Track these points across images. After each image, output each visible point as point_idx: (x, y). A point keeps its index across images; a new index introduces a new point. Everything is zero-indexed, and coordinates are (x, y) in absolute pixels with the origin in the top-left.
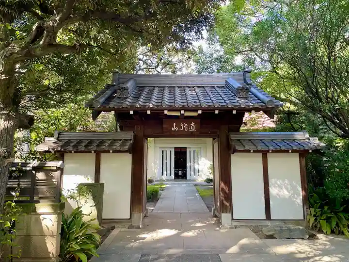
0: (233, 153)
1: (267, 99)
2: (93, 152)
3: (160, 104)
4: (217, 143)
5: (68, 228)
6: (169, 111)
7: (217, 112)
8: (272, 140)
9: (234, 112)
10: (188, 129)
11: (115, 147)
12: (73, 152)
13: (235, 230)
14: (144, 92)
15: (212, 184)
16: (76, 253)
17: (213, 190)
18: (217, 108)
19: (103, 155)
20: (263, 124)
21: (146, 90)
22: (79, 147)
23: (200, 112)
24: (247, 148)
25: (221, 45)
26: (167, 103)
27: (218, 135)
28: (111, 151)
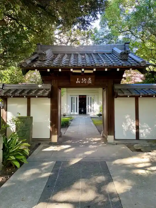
0: (116, 98)
1: (140, 61)
2: (25, 97)
3: (67, 64)
4: (106, 91)
5: (8, 145)
6: (74, 69)
7: (106, 70)
8: (142, 89)
9: (118, 70)
10: (87, 82)
11: (39, 94)
12: (12, 97)
13: (116, 146)
14: (58, 57)
15: (102, 117)
16: (13, 162)
17: (102, 121)
18: (107, 67)
19: (32, 99)
20: (135, 80)
21: (59, 56)
22: (16, 94)
23: (95, 70)
24: (125, 94)
25: (110, 28)
26: (72, 64)
27: (107, 86)
28: (37, 97)
